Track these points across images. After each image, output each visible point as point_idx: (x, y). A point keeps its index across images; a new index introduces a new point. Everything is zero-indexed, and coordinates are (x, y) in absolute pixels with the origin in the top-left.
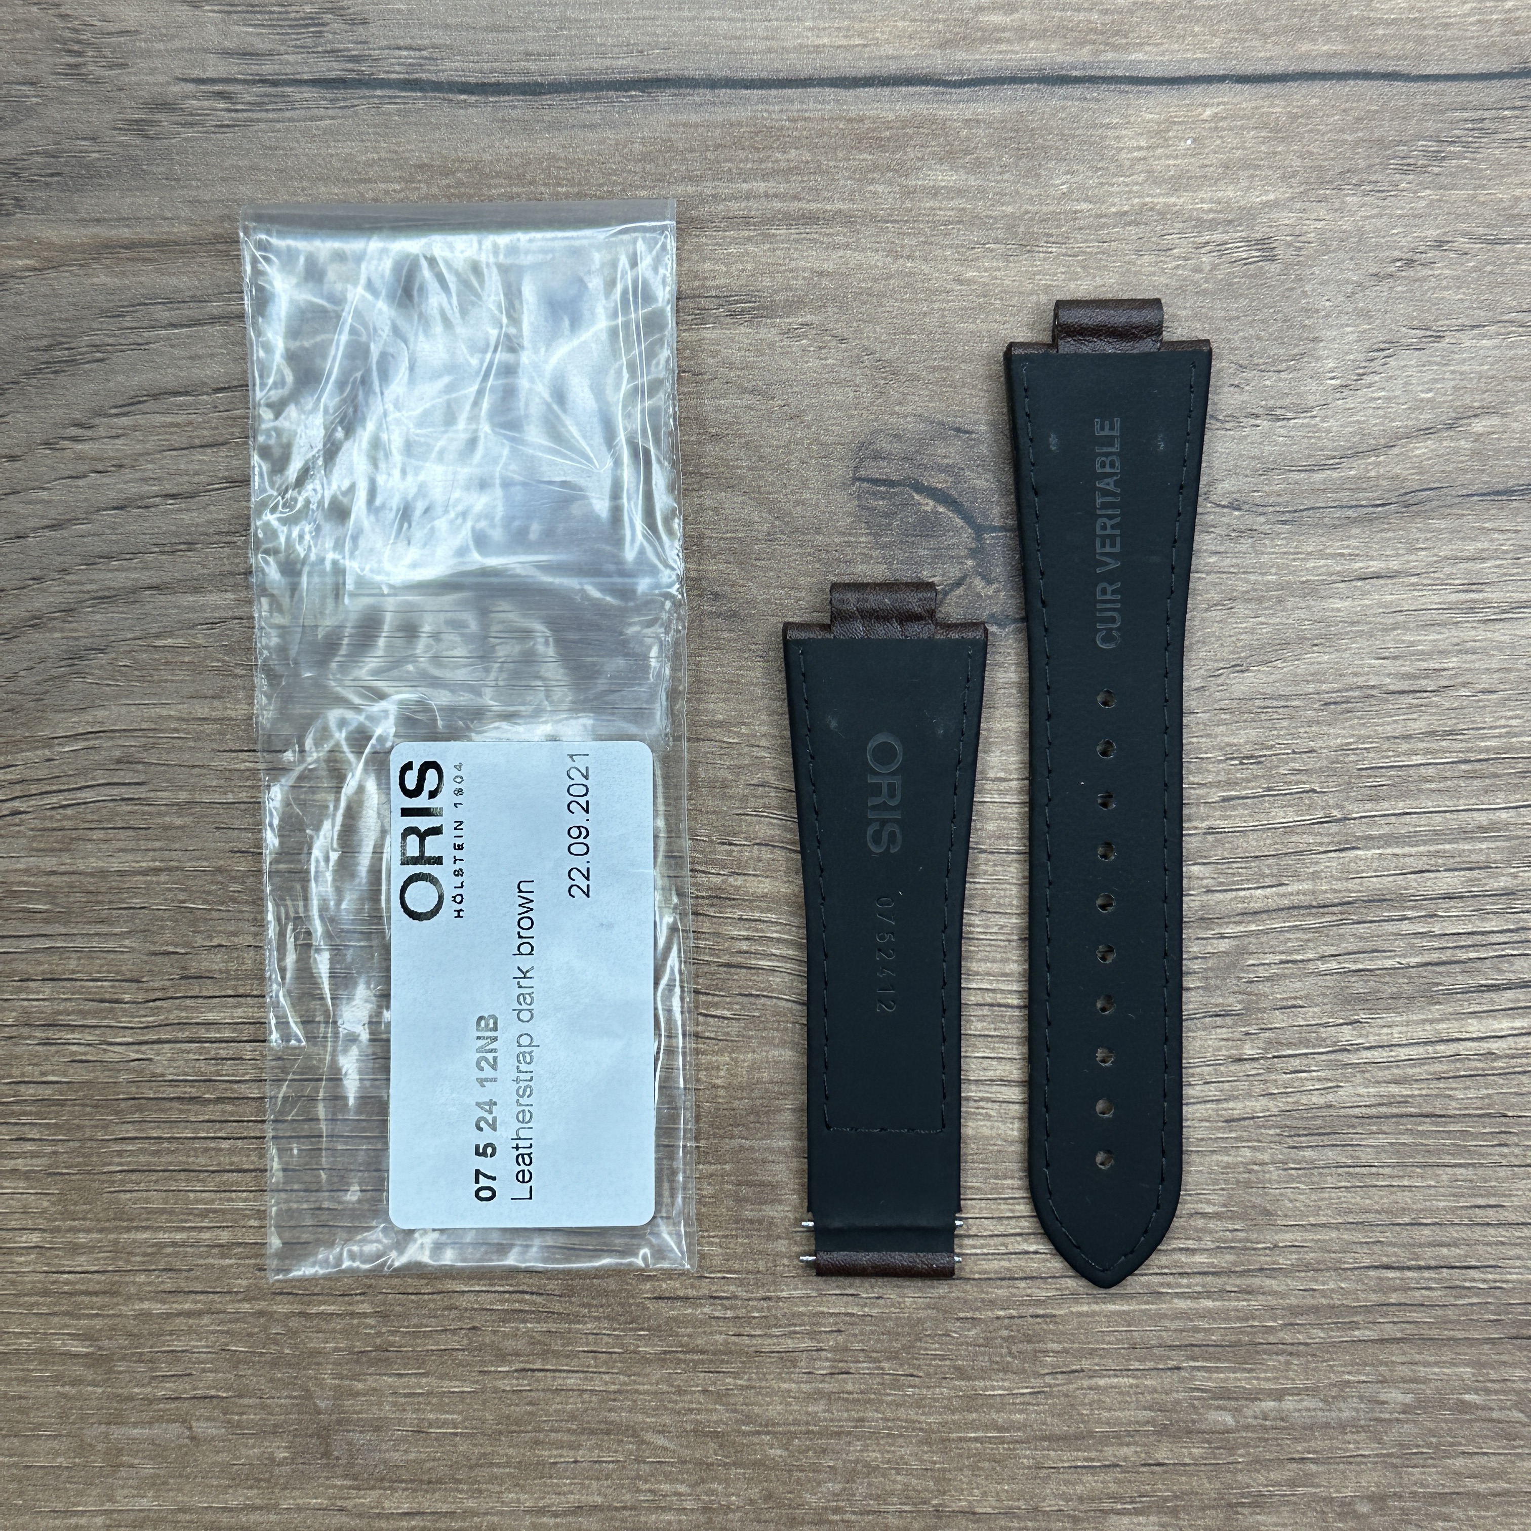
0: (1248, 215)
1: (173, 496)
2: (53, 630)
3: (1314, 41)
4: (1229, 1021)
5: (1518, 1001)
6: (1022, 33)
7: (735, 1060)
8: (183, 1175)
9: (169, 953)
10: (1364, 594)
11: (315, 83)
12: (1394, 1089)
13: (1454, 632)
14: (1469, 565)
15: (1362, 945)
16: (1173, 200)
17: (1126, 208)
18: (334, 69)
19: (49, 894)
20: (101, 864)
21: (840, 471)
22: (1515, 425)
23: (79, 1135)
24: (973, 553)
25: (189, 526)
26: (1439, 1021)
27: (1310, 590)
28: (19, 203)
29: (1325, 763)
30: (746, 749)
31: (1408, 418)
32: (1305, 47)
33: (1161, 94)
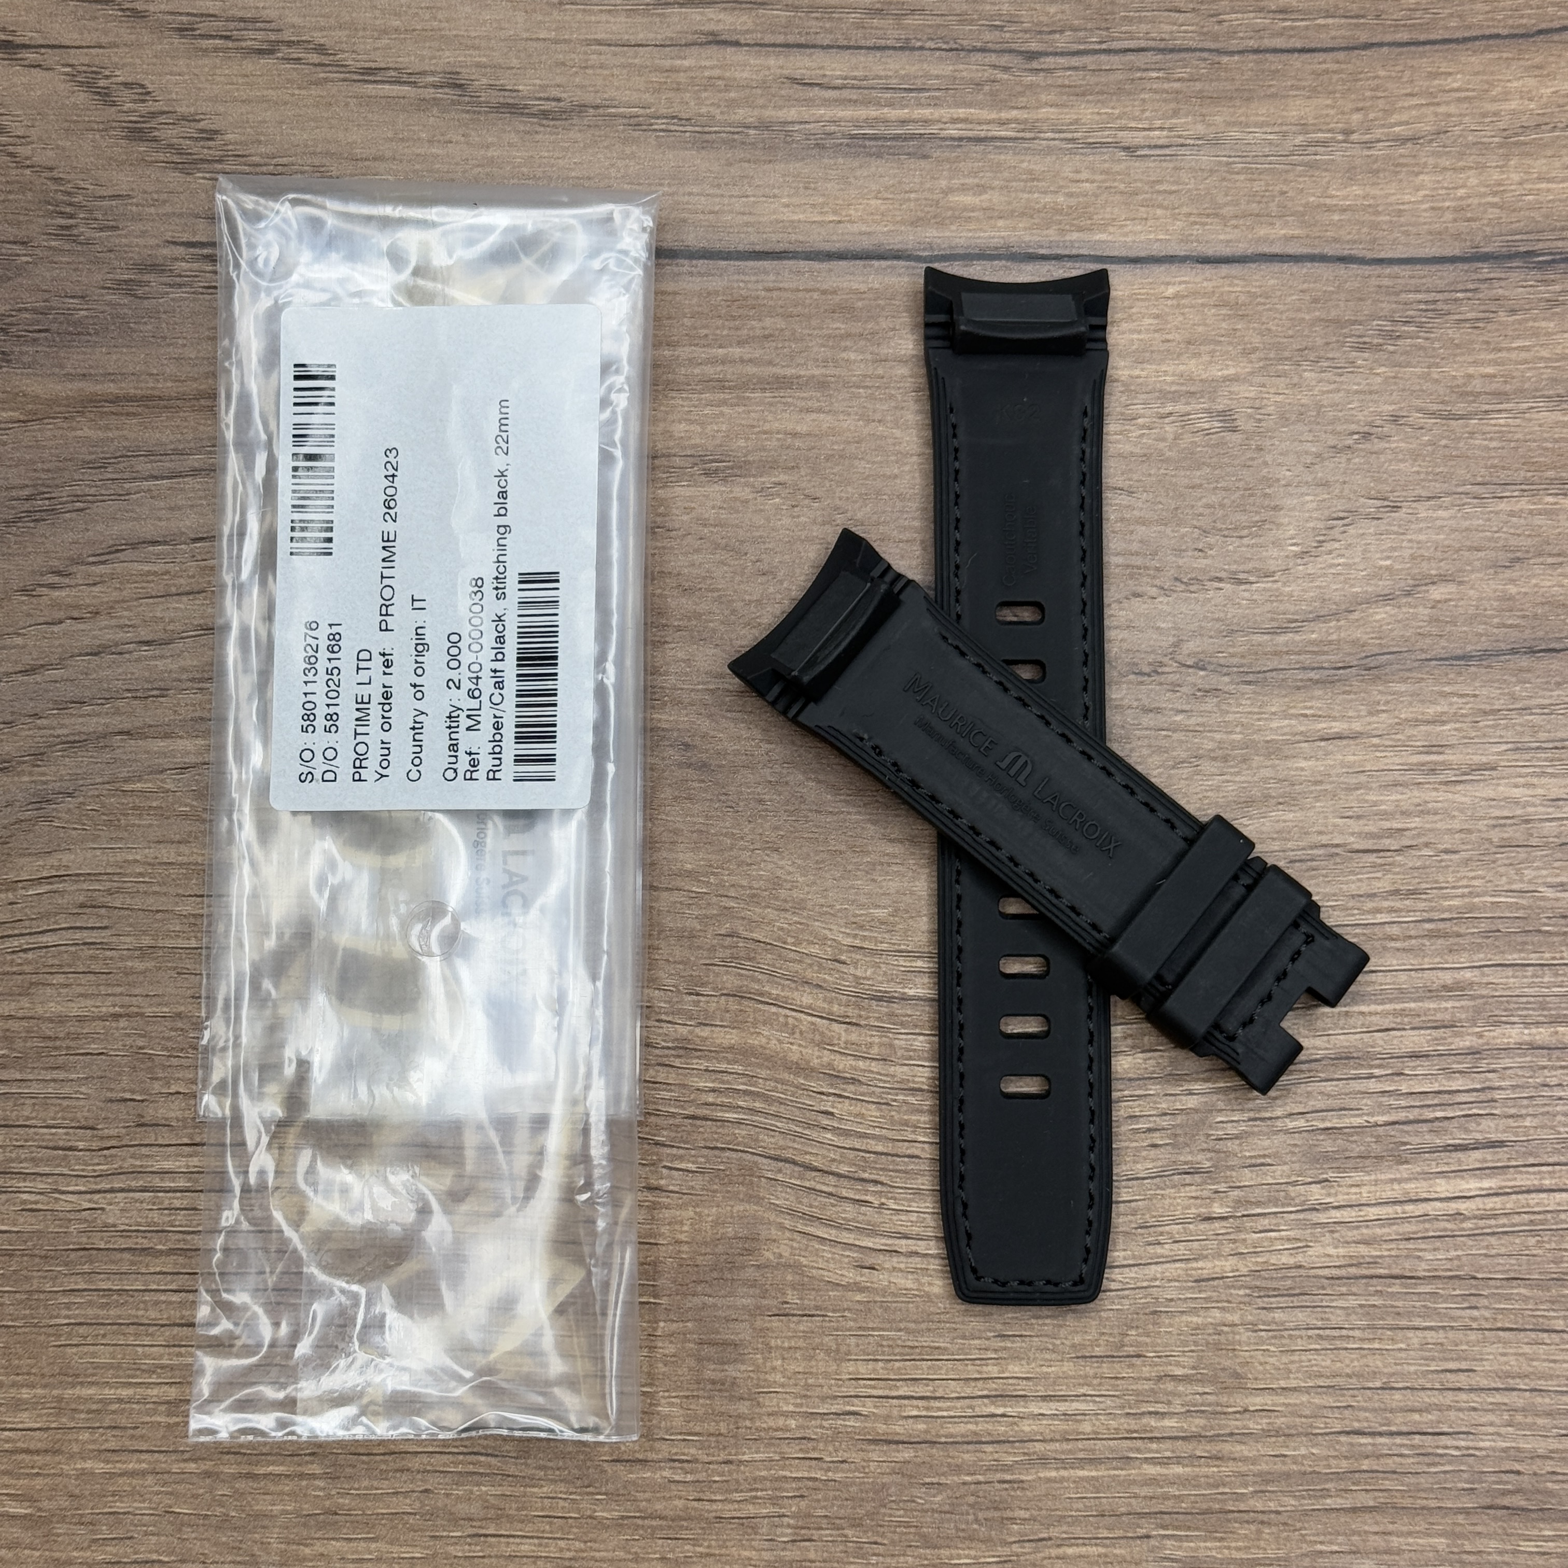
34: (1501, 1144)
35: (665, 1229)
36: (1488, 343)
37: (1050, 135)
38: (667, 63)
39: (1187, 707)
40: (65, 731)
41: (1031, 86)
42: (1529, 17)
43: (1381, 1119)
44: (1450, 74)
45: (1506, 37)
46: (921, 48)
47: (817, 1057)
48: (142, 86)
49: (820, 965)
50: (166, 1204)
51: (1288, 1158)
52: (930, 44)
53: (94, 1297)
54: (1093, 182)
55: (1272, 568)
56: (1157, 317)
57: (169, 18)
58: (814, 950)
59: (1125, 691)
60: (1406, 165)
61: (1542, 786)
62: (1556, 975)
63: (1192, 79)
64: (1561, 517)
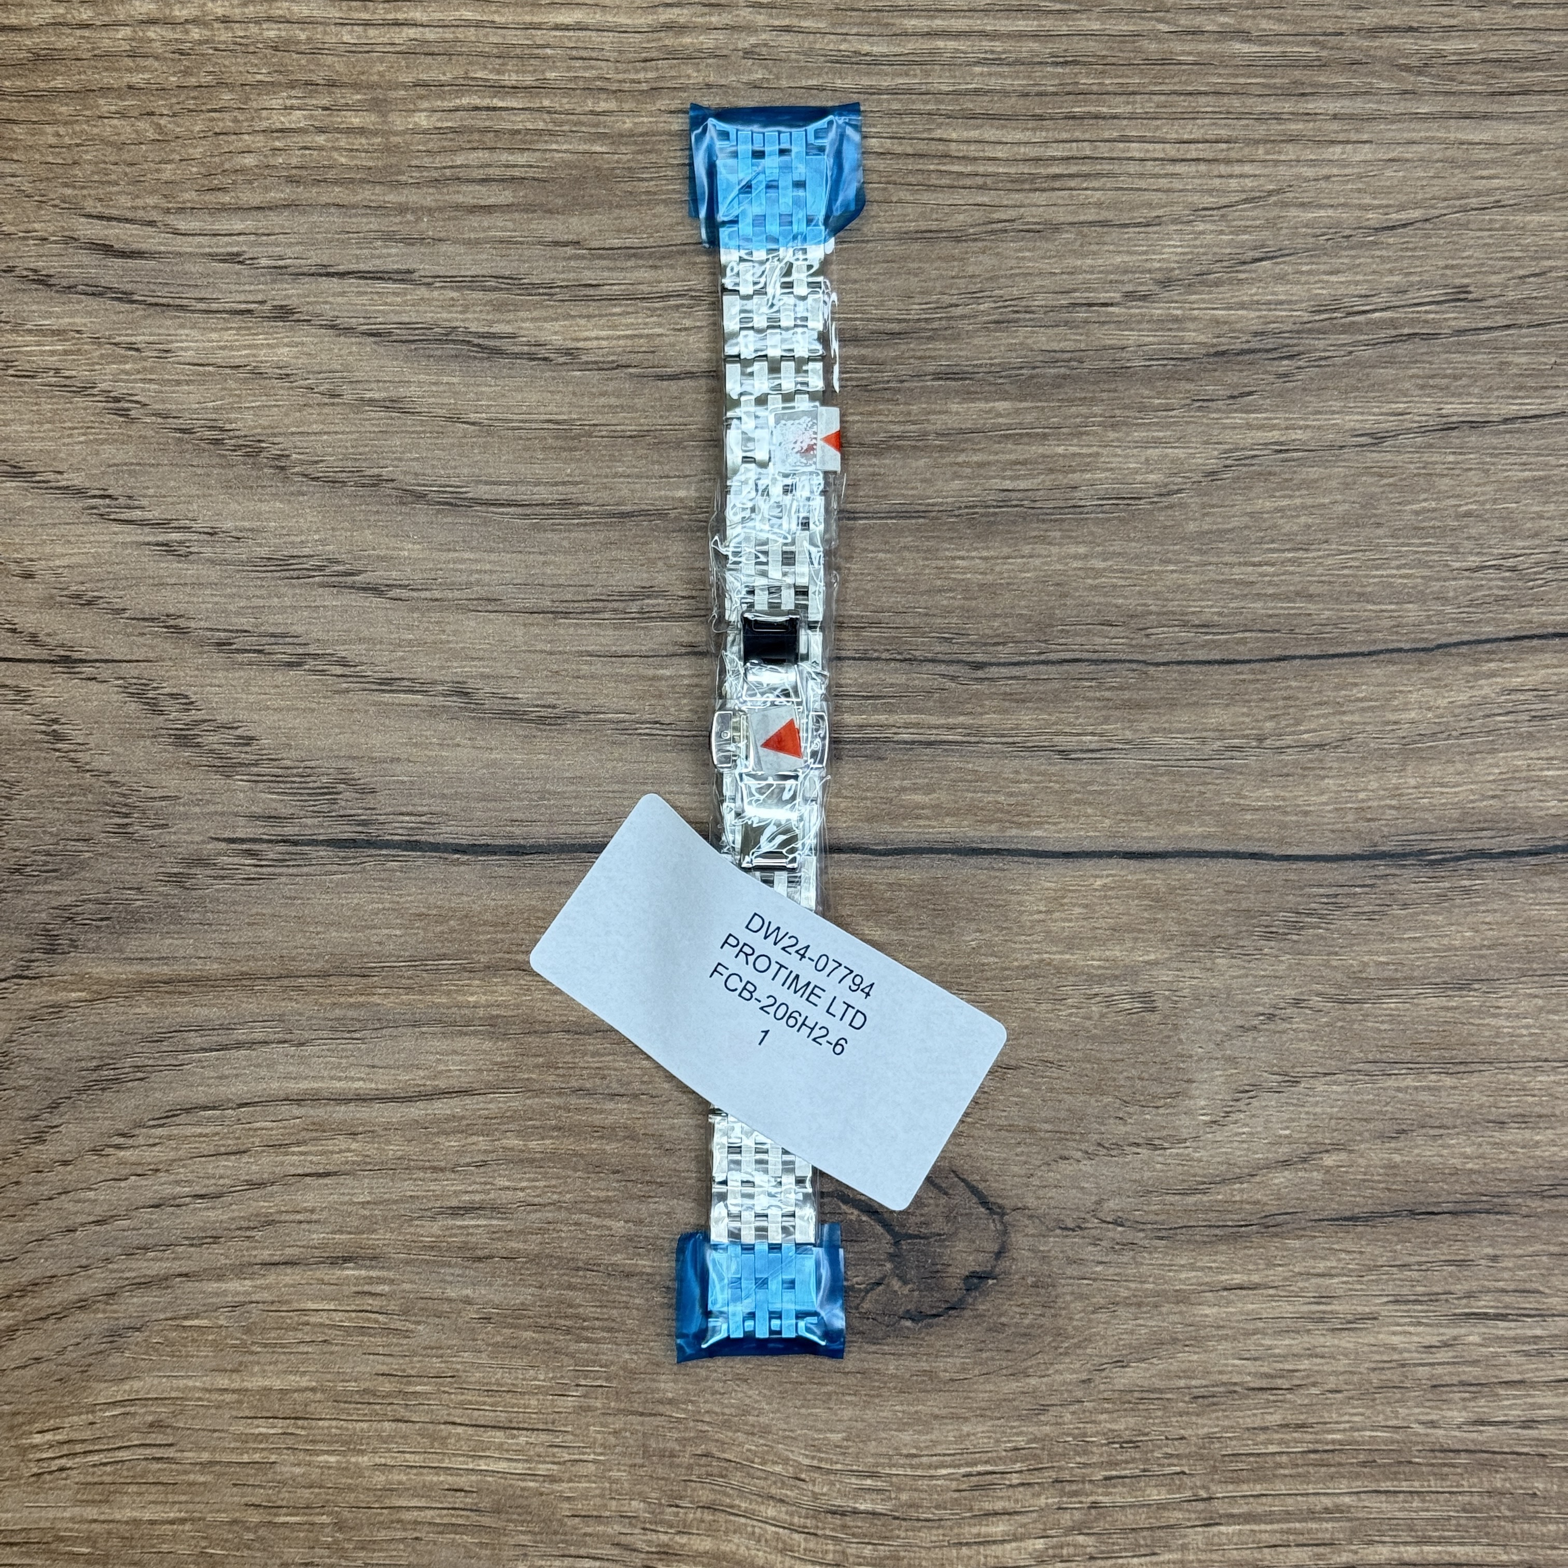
0: (1132, 972)
1: (202, 1197)
2: (96, 1311)
3: (1190, 823)
6: (938, 810)
10: (1229, 1303)
11: (329, 843)
13: (1306, 1338)
14: (1319, 1280)
16: (1067, 956)
17: (1027, 963)
18: (346, 831)
19: (90, 1540)
20: (136, 1514)
22: (1360, 1160)
24: (892, 1257)
25: (215, 1222)
27: (1181, 1298)
28: (73, 944)
29: (1194, 1449)
30: (691, 1424)
31: (1269, 1151)
32: (1182, 829)
33: (1059, 866)
36: (1382, 934)
37: (994, 739)
38: (651, 672)
39: (1104, 1259)
40: (133, 1274)
41: (976, 695)
42: (1430, 631)
44: (1356, 685)
45: (1407, 651)
46: (878, 659)
47: (779, 1562)
48: (186, 697)
49: (783, 1483)
52: (885, 655)
54: (1031, 782)
55: (1186, 1136)
56: (1086, 906)
57: (208, 634)
58: (778, 1469)
59: (1052, 1244)
60: (1313, 769)
61: (1418, 1334)
62: (1424, 1501)
63: (1121, 689)
64: (1443, 1093)
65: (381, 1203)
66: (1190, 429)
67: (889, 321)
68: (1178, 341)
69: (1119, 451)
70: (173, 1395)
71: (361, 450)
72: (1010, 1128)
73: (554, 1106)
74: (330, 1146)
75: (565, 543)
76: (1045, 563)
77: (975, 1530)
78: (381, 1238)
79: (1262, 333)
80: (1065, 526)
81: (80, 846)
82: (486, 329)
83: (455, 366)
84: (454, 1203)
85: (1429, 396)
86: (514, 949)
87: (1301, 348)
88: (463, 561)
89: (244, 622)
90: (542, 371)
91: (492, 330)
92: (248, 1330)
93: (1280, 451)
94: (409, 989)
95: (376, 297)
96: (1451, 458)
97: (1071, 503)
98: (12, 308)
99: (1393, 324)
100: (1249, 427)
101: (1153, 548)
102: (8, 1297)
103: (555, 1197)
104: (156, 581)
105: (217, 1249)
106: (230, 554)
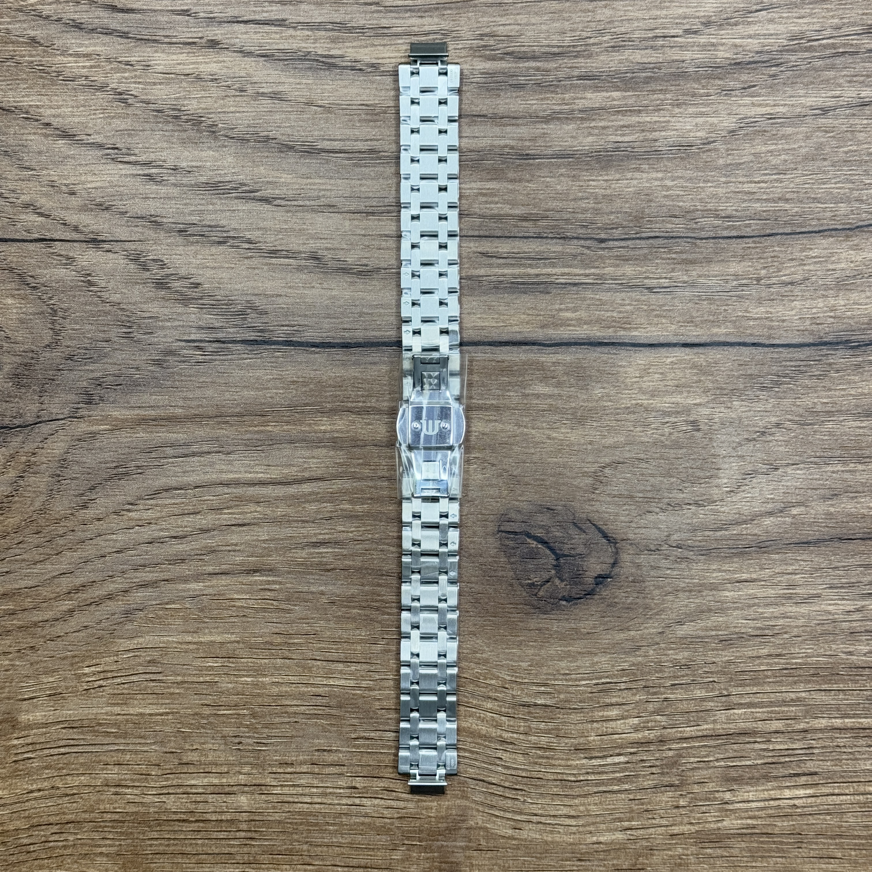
0: (687, 410)
1: (175, 537)
2: (118, 600)
3: (719, 327)
4: (673, 789)
5: (808, 781)
6: (580, 322)
7: (440, 805)
8: (180, 856)
9: (173, 752)
10: (740, 590)
11: (244, 342)
12: (749, 821)
13: (782, 608)
14: (789, 577)
15: (736, 754)
16: (651, 401)
17: (629, 405)
18: (252, 336)
19: (117, 724)
20: (141, 710)
21: (492, 528)
22: (812, 511)
23: (132, 837)
24: (555, 567)
25: (182, 551)
26: (771, 790)
27: (714, 587)
28: (102, 399)
29: (720, 668)
31: (762, 507)
32: (715, 330)
33: (647, 352)
34: (816, 774)
35: (424, 812)
36: (824, 387)
37: (611, 282)
39: (671, 567)
40: (138, 580)
41: (601, 257)
42: (853, 219)
43: (759, 762)
44: (811, 249)
45: (840, 230)
46: (546, 237)
47: (494, 732)
48: (162, 261)
49: (496, 689)
50: (193, 800)
51: (715, 780)
52: (550, 235)
53: (163, 842)
54: (631, 305)
55: (715, 499)
56: (662, 374)
57: (173, 225)
58: (493, 682)
59: (642, 559)
60: (787, 296)
61: (842, 605)
62: (845, 695)
63: (681, 252)
64: (857, 474)
65: (274, 540)
66: (721, 106)
67: (553, 46)
68: (713, 57)
69: (680, 119)
70: (161, 645)
71: (257, 121)
72: (620, 496)
73: (368, 486)
74: (246, 509)
75: (372, 173)
76: (640, 183)
77: (601, 714)
78: (274, 559)
79: (761, 52)
80: (651, 162)
81: (104, 344)
82: (327, 53)
83: (309, 73)
84: (314, 540)
85: (854, 87)
86: (345, 400)
87: (782, 60)
88: (314, 184)
89: (194, 219)
90: (359, 77)
91: (331, 53)
92: (202, 610)
93: (771, 119)
94: (288, 423)
95: (265, 35)
96: (865, 122)
97: (654, 149)
98: (61, 42)
99: (834, 46)
100: (753, 105)
101: (699, 174)
102: (69, 593)
103: (370, 536)
104: (144, 196)
105: (184, 566)
106: (185, 180)
